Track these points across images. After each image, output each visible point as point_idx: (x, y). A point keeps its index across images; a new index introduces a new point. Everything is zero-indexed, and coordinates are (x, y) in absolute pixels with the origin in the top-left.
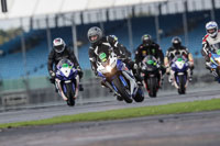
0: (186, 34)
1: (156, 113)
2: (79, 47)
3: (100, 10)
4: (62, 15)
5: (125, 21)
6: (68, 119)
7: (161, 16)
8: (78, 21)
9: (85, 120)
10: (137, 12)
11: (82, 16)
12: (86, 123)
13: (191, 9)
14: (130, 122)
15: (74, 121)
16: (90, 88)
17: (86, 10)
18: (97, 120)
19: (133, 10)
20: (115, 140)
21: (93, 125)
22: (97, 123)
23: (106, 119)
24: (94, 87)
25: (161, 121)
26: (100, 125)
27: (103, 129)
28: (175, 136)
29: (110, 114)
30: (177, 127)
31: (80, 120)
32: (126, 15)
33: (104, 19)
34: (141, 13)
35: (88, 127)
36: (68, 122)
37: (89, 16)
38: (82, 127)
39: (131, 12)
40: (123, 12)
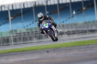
0: (59, 13)
1: (46, 48)
2: (11, 20)
3: (21, 3)
4: (4, 6)
5: (32, 8)
6: (7, 51)
7: (47, 6)
8: (11, 8)
9: (14, 52)
10: (37, 4)
11: (12, 6)
12: (15, 53)
13: (61, 2)
14: (34, 52)
15: (9, 52)
16: (17, 38)
17: (14, 3)
18: (19, 52)
19: (35, 3)
20: (27, 61)
21: (18, 54)
22: (19, 53)
23: (24, 51)
24: (18, 37)
25: (48, 52)
26: (21, 54)
27: (22, 56)
28: (54, 58)
29: (25, 49)
30: (55, 54)
31: (12, 52)
32: (32, 6)
33: (22, 7)
34: (39, 5)
35: (16, 55)
36: (7, 53)
37: (16, 6)
38: (13, 55)
39: (34, 4)
40: (31, 4)
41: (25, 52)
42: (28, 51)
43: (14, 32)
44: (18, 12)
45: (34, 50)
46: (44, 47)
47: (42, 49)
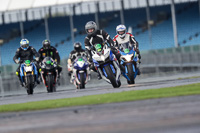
1: (71, 105)
2: (1, 45)
3: (20, 10)
5: (42, 20)
7: (75, 16)
9: (7, 111)
10: (53, 12)
11: (3, 16)
13: (102, 9)
14: (47, 113)
16: (10, 82)
17: (7, 11)
18: (17, 111)
19: (50, 10)
20: (34, 130)
21: (14, 116)
22: (17, 114)
23: (26, 110)
24: (14, 81)
25: (76, 112)
26: (21, 115)
27: (24, 119)
28: (88, 125)
29: (30, 106)
30: (91, 118)
31: (3, 111)
32: (44, 15)
33: (23, 19)
34: (57, 14)
35: (10, 117)
37: (10, 16)
38: (4, 117)
39: (48, 12)
40: (41, 12)
41: (29, 112)
42: (34, 109)
43: (5, 71)
44: (15, 30)
45: (48, 108)
46: (69, 103)
47: (64, 106)
